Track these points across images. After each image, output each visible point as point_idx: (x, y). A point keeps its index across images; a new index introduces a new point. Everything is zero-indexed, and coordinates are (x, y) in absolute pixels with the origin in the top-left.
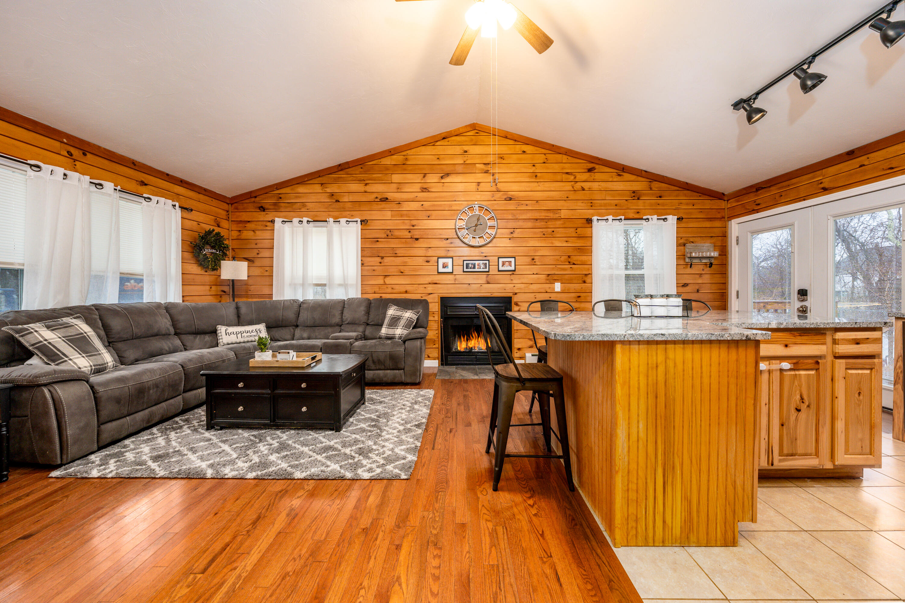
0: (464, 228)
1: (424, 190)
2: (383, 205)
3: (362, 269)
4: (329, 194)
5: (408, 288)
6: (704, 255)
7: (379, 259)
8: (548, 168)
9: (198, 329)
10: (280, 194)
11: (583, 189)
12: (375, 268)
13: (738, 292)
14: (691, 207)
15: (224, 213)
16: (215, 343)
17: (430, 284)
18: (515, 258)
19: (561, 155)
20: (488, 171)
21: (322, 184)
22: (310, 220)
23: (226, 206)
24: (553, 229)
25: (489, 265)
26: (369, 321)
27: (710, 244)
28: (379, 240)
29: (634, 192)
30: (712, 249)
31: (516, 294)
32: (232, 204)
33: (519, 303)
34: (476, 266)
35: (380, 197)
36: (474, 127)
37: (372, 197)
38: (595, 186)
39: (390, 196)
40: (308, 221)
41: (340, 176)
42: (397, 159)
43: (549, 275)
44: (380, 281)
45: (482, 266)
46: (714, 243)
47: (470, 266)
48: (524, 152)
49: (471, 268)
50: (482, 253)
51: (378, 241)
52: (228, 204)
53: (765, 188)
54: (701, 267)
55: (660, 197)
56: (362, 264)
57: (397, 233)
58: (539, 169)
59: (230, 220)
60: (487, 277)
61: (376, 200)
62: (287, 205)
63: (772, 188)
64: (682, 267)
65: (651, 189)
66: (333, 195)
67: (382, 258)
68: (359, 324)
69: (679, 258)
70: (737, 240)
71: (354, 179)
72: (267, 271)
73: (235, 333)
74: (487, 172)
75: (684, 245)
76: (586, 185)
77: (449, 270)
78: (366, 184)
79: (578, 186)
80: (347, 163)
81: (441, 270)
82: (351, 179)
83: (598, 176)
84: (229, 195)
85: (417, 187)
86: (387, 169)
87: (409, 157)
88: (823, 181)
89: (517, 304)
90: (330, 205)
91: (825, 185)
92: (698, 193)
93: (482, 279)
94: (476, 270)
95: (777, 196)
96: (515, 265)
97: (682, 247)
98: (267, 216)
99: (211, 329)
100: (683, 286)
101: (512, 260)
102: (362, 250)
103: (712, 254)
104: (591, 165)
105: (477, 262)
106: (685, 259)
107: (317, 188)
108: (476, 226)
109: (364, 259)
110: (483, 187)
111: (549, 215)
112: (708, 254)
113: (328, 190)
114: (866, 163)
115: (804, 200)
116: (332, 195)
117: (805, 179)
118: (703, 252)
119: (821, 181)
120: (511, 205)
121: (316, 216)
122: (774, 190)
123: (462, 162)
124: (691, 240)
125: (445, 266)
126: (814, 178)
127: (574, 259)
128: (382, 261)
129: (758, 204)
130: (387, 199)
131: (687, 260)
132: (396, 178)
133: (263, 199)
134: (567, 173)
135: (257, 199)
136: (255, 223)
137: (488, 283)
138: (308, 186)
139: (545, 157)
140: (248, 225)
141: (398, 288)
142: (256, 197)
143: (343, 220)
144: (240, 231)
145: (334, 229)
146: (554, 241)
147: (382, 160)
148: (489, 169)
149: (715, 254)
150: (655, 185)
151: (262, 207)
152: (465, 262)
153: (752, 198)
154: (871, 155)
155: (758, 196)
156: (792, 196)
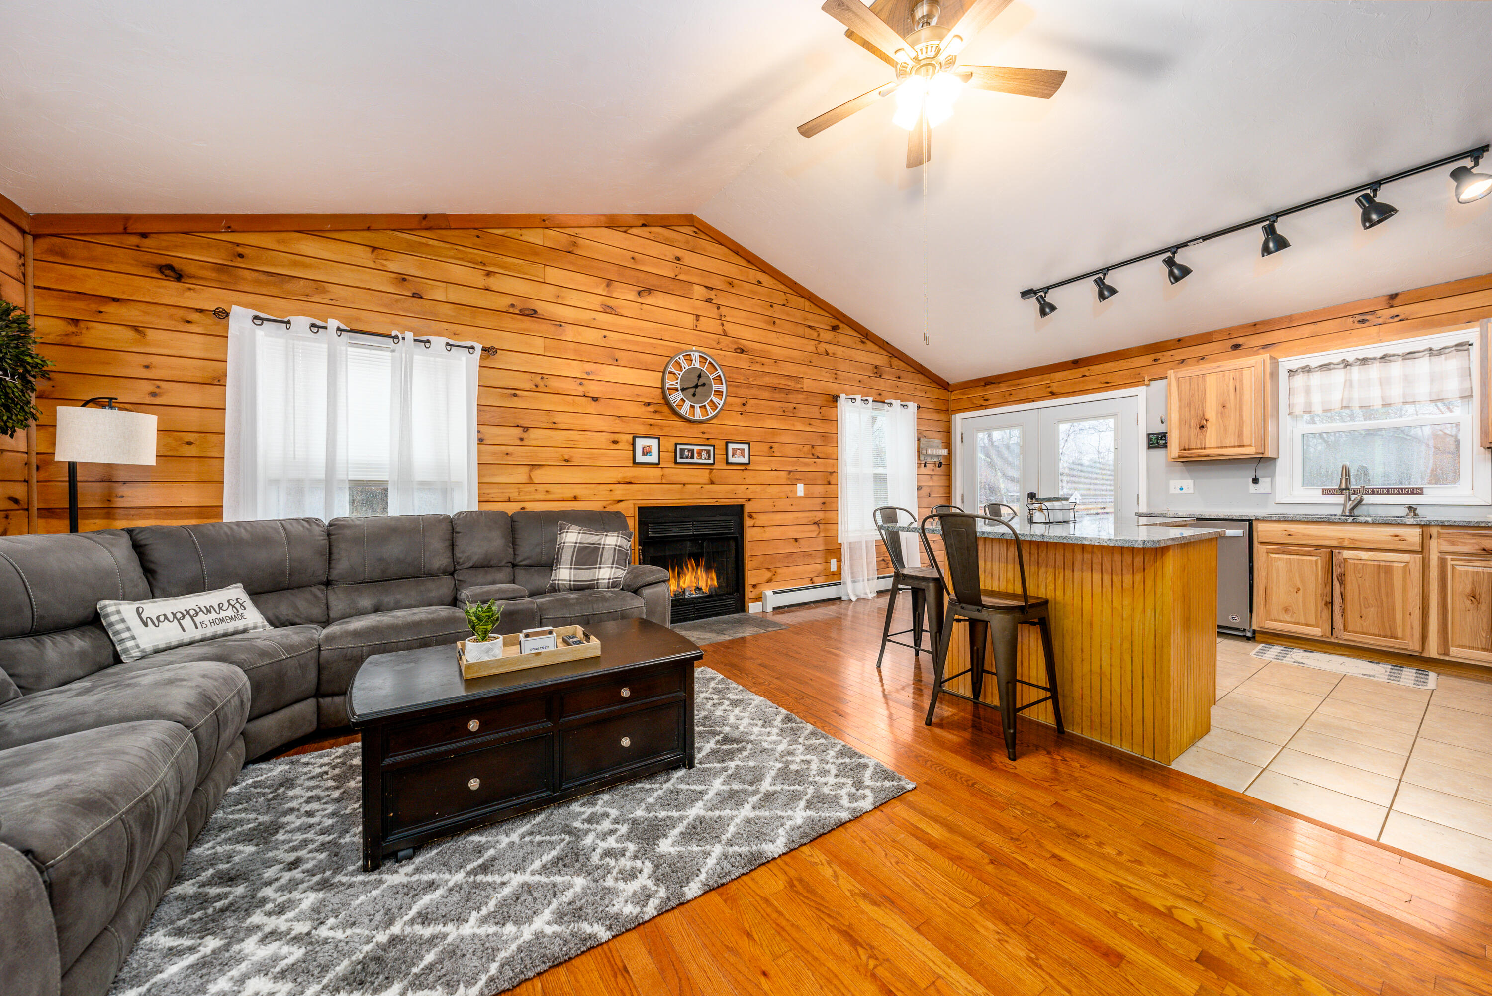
0: (677, 390)
1: (608, 310)
2: (527, 323)
3: (479, 451)
4: (393, 275)
5: (578, 491)
6: (935, 453)
7: (518, 432)
8: (788, 315)
9: (41, 617)
10: (238, 245)
11: (827, 354)
12: (510, 449)
13: (963, 496)
14: (923, 394)
15: (13, 257)
16: (107, 653)
17: (619, 483)
18: (749, 444)
19: (802, 300)
20: (712, 299)
21: (374, 249)
22: (343, 327)
23: (16, 238)
24: (794, 405)
25: (714, 454)
26: (518, 559)
27: (938, 441)
28: (517, 392)
29: (876, 367)
30: (940, 446)
31: (750, 500)
32: (36, 237)
33: (754, 515)
34: (696, 455)
35: (519, 305)
36: (689, 220)
37: (503, 303)
38: (839, 351)
39: (540, 307)
40: (338, 329)
41: (424, 240)
42: (552, 238)
43: (790, 471)
44: (520, 475)
45: (704, 454)
46: (942, 440)
47: (686, 453)
48: (759, 282)
49: (687, 458)
50: (704, 433)
51: (515, 395)
52: (23, 232)
53: (994, 383)
54: (933, 466)
55: (899, 378)
56: (481, 441)
57: (555, 384)
58: (777, 312)
59: (30, 282)
60: (710, 473)
61: (511, 310)
62: (263, 277)
63: (1001, 385)
64: (921, 465)
65: (891, 366)
66: (405, 280)
67: (526, 429)
68: (499, 567)
70: (962, 438)
71: (460, 256)
72: (189, 443)
73: (171, 617)
74: (709, 301)
75: (921, 439)
76: (831, 348)
77: (654, 459)
78: (489, 274)
79: (822, 347)
80: (444, 217)
81: (640, 458)
82: (452, 253)
83: (842, 339)
84: (30, 209)
85: (595, 302)
86: (536, 254)
87: (580, 241)
88: (1051, 384)
89: (751, 517)
90: (397, 301)
91: (1055, 389)
93: (702, 475)
94: (695, 460)
95: (1007, 393)
96: (750, 455)
98: (188, 294)
99: (81, 613)
101: (746, 447)
102: (479, 411)
103: (941, 452)
104: (836, 322)
105: (696, 448)
106: (922, 456)
107: (362, 255)
108: (696, 386)
109: (484, 429)
110: (704, 323)
111: (789, 383)
112: (938, 452)
113: (392, 266)
114: (1087, 374)
115: (1033, 401)
116: (403, 279)
117: (1033, 382)
118: (934, 449)
119: (1049, 385)
120: (743, 362)
121: (357, 319)
122: (1003, 388)
123: (672, 275)
124: (926, 433)
125: (646, 452)
126: (1043, 380)
127: (819, 450)
128: (525, 435)
129: (987, 400)
130: (535, 312)
132: (553, 274)
133: (176, 247)
134: (810, 327)
135: (147, 242)
136: (143, 307)
137: (712, 483)
138: (333, 245)
139: (785, 297)
140: (111, 309)
141: (558, 491)
142: (144, 235)
143: (439, 342)
144: (75, 322)
145: (417, 358)
146: (796, 423)
147: (524, 231)
148: (713, 297)
149: (943, 452)
150: (895, 362)
151: (170, 267)
152: (679, 447)
153: (979, 392)
154: (1091, 368)
155: (986, 391)
156: (1022, 395)
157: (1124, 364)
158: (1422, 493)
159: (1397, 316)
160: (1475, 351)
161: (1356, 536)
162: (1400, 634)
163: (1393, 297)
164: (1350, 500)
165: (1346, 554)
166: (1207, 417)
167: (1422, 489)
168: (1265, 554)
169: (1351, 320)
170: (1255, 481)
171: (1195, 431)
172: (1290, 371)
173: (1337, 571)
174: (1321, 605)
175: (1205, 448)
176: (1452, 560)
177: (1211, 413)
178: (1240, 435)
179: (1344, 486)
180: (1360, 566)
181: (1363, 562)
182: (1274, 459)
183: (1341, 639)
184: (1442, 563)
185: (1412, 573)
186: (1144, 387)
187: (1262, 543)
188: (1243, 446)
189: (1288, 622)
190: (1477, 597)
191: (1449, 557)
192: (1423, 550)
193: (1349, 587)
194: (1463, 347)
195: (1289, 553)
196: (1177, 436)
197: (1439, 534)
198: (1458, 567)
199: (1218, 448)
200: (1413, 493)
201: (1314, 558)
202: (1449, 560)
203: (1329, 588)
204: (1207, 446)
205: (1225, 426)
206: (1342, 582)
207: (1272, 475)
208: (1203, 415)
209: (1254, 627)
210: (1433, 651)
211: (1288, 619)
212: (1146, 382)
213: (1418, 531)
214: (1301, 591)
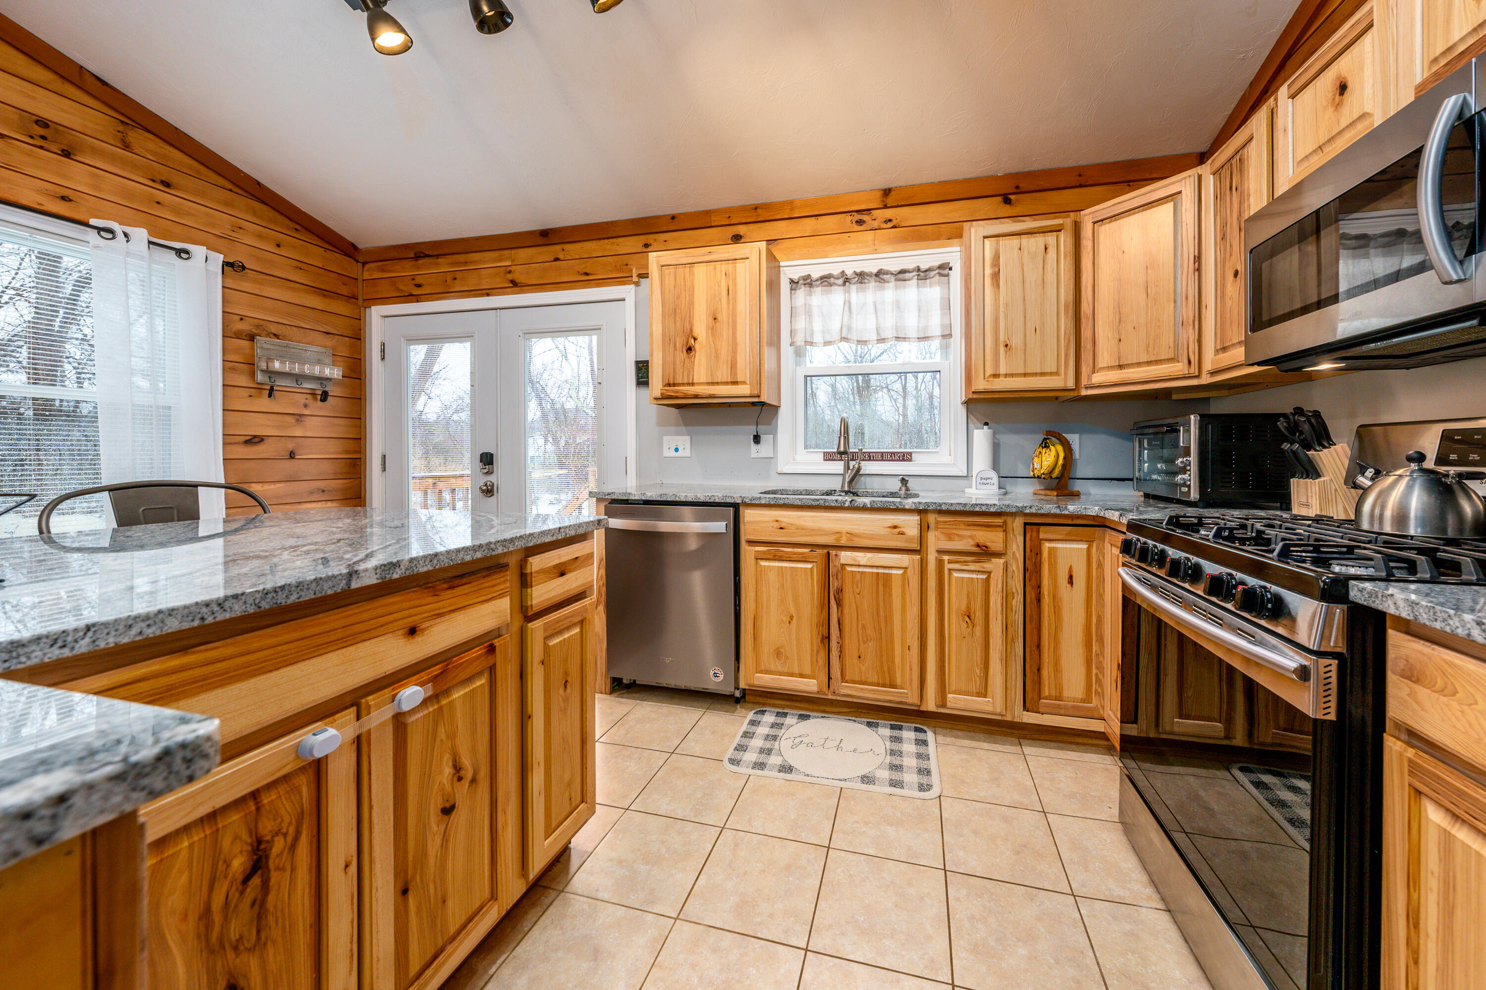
6: (307, 372)
13: (384, 457)
14: (272, 247)
27: (322, 350)
29: (42, 123)
30: (328, 360)
46: (333, 348)
53: (429, 256)
54: (302, 399)
55: (167, 184)
63: (440, 260)
64: (245, 393)
65: (126, 146)
69: (233, 369)
70: (383, 351)
75: (252, 338)
88: (513, 268)
91: (517, 276)
92: (291, 220)
95: (449, 277)
97: (245, 344)
100: (247, 442)
103: (327, 372)
106: (253, 375)
112: (317, 370)
114: (561, 256)
115: (488, 295)
117: (488, 261)
118: (304, 364)
119: (509, 269)
122: (444, 266)
124: (274, 329)
126: (500, 260)
129: (419, 286)
131: (260, 377)
149: (334, 372)
150: (143, 140)
153: (405, 270)
154: (568, 247)
155: (418, 268)
156: (471, 284)
157: (609, 246)
158: (910, 460)
159: (890, 220)
160: (956, 275)
161: (854, 528)
162: (899, 681)
163: (887, 192)
164: (849, 468)
165: (845, 557)
166: (695, 334)
167: (910, 454)
168: (753, 561)
169: (850, 218)
170: (757, 439)
171: (682, 355)
172: (792, 281)
173: (834, 584)
174: (817, 640)
175: (693, 384)
176: (950, 562)
177: (700, 330)
178: (733, 366)
179: (842, 449)
180: (858, 576)
181: (861, 569)
182: (776, 408)
183: (838, 695)
184: (940, 564)
185: (911, 585)
186: (633, 286)
187: (751, 542)
188: (735, 383)
189: (780, 674)
190: (972, 617)
191: (946, 558)
192: (919, 550)
193: (846, 610)
194: (944, 269)
195: (781, 559)
196: (661, 363)
197: (937, 523)
198: (956, 574)
199: (709, 384)
200: (903, 460)
201: (809, 566)
202: (946, 562)
203: (825, 613)
204: (695, 381)
205: (716, 351)
206: (839, 604)
207: (774, 433)
208: (691, 330)
209: (742, 685)
210: (931, 705)
211: (780, 669)
212: (635, 279)
213: (916, 518)
214: (795, 619)
